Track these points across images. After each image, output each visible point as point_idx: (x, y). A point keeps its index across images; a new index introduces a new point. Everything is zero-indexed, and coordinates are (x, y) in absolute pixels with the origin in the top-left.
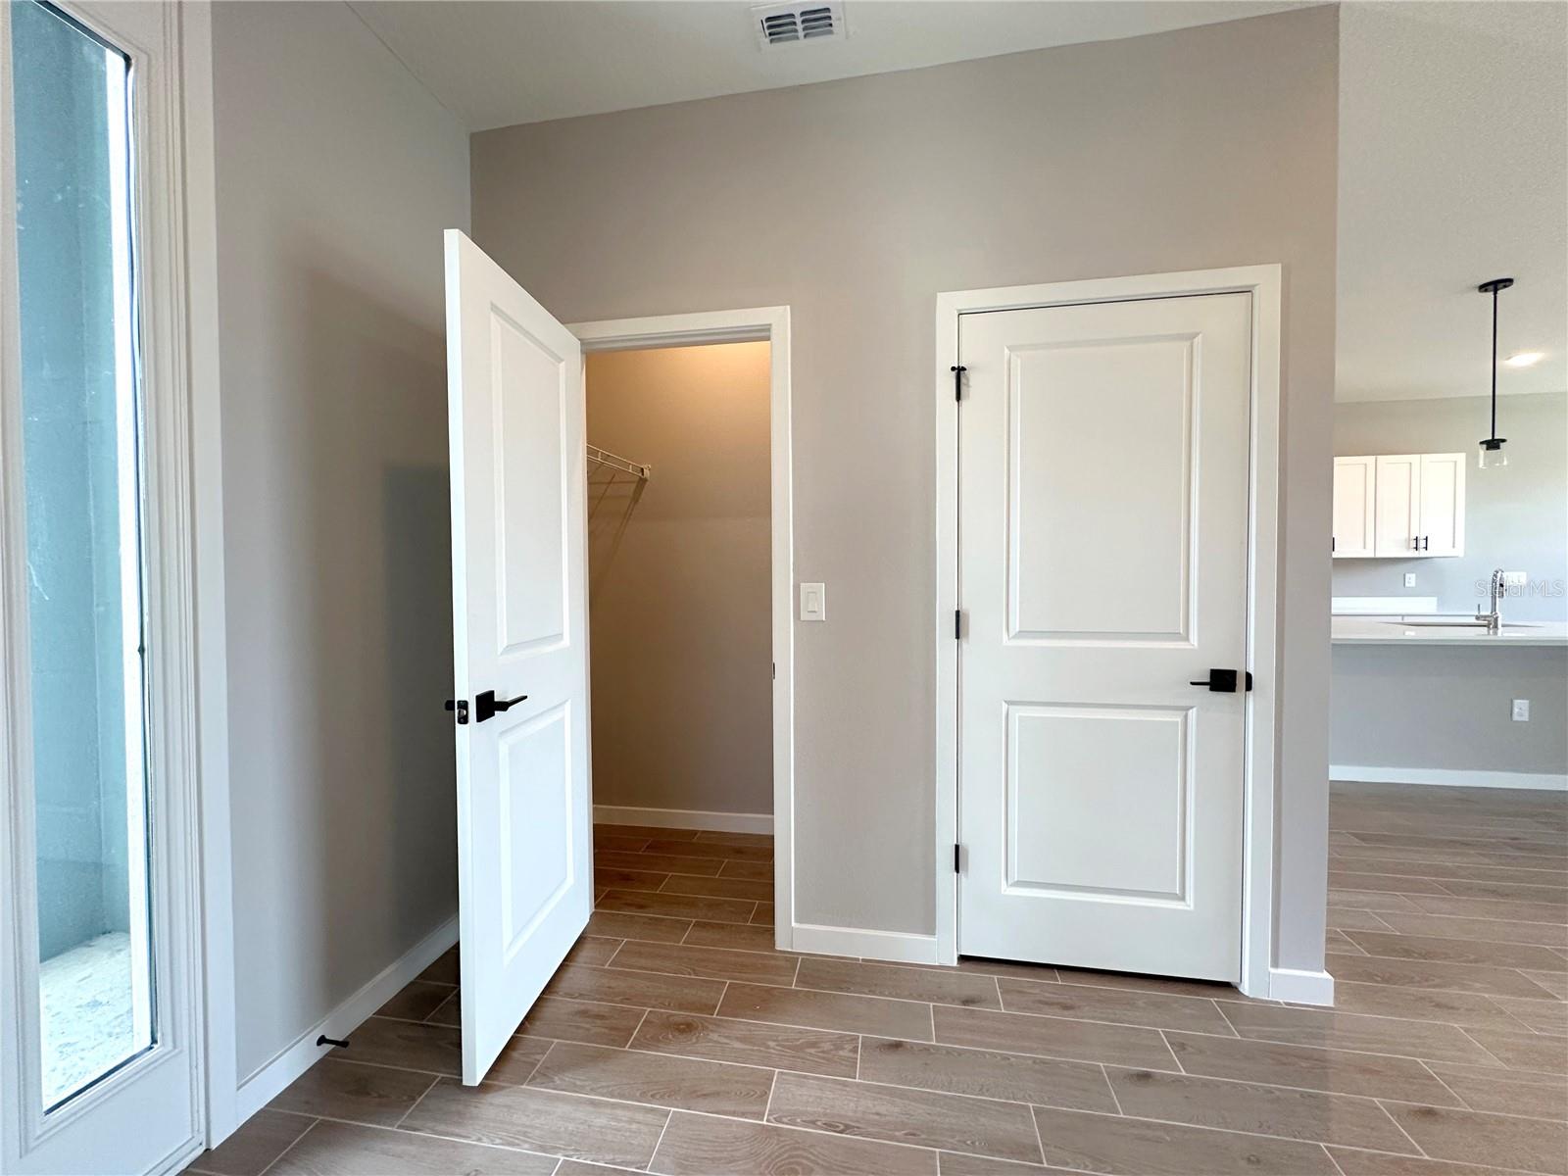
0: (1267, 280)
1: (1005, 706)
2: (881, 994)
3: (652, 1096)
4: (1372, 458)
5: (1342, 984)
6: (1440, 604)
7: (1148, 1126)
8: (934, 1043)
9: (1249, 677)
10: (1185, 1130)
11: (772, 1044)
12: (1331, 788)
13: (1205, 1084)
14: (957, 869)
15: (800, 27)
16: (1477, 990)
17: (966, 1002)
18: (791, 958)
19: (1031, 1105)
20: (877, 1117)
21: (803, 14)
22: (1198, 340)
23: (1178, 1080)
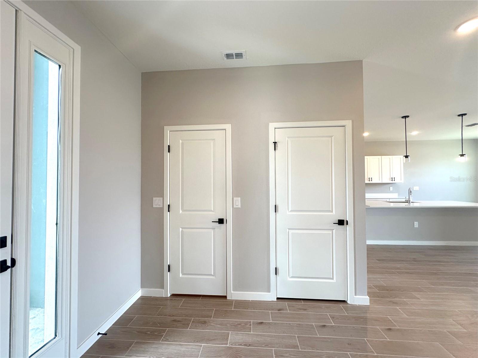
0: (348, 123)
1: (288, 230)
2: (257, 310)
3: (197, 341)
4: (381, 156)
5: (372, 299)
6: (399, 195)
7: (325, 338)
8: (271, 321)
9: (347, 221)
10: (334, 338)
11: (228, 325)
12: (367, 247)
13: (339, 327)
14: (276, 274)
15: (234, 56)
16: (403, 298)
17: (279, 310)
18: (232, 301)
19: (296, 335)
20: (258, 342)
21: (235, 54)
22: (333, 138)
23: (332, 326)
